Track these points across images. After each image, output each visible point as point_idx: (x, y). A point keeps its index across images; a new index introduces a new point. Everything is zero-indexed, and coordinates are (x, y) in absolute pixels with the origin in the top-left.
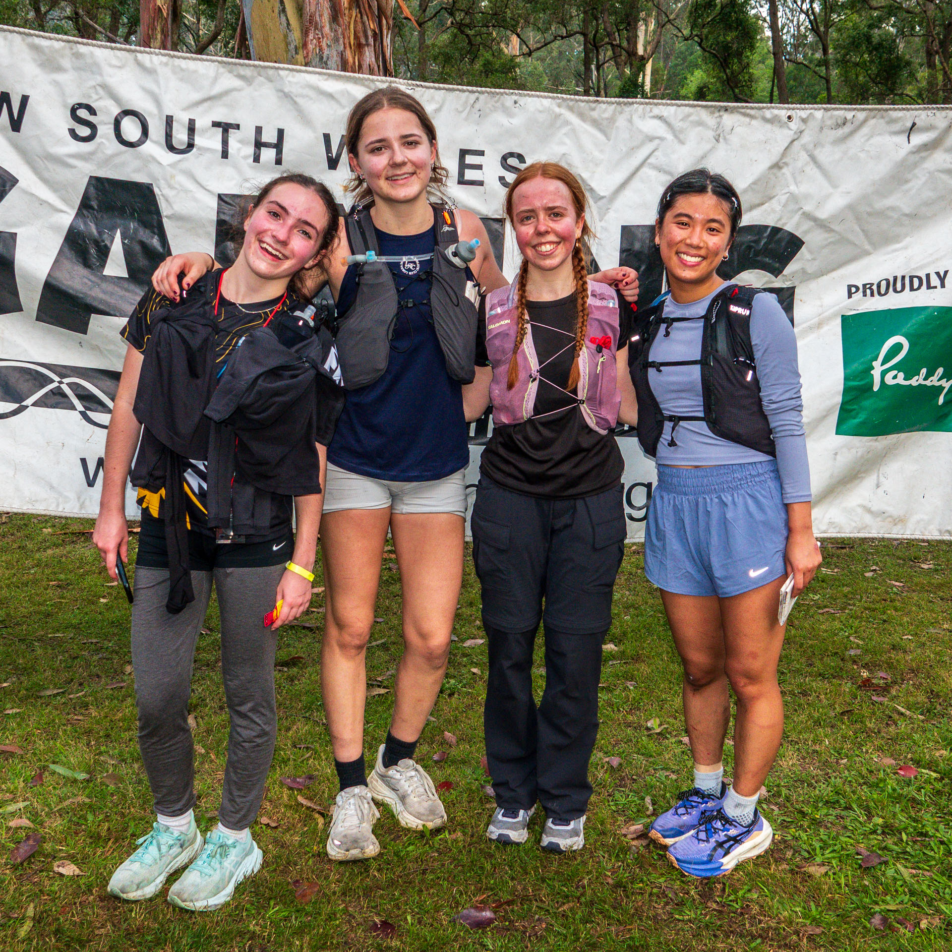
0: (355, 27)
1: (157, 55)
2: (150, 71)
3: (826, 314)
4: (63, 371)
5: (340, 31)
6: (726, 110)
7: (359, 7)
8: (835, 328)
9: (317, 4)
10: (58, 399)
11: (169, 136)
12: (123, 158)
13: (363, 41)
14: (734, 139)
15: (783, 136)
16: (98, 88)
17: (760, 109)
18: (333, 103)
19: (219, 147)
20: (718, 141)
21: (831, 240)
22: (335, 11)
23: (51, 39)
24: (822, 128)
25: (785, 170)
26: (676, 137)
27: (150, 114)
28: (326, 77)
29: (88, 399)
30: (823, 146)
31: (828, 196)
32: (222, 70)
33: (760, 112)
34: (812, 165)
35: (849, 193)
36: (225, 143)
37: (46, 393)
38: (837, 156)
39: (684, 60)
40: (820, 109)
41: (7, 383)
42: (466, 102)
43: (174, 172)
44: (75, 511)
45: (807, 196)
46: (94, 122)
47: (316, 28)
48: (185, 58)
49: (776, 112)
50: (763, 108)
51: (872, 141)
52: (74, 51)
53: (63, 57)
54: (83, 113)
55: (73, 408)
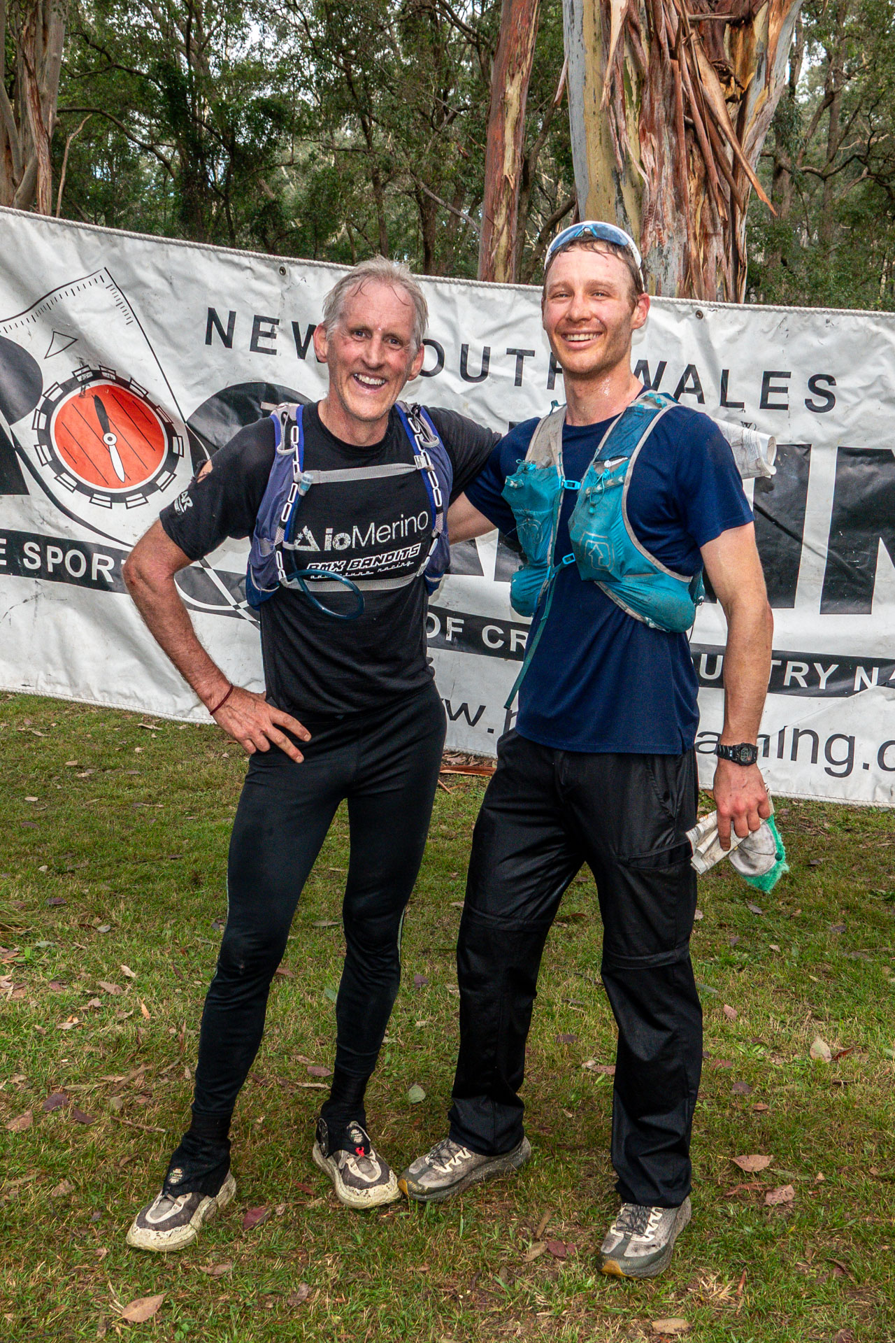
1: (456, 284)
2: (449, 302)
9: (659, 191)
11: (463, 365)
13: (710, 230)
19: (513, 374)
22: (680, 198)
27: (447, 343)
32: (519, 297)
36: (519, 370)
42: (773, 322)
43: (466, 400)
47: (657, 219)
48: (482, 286)
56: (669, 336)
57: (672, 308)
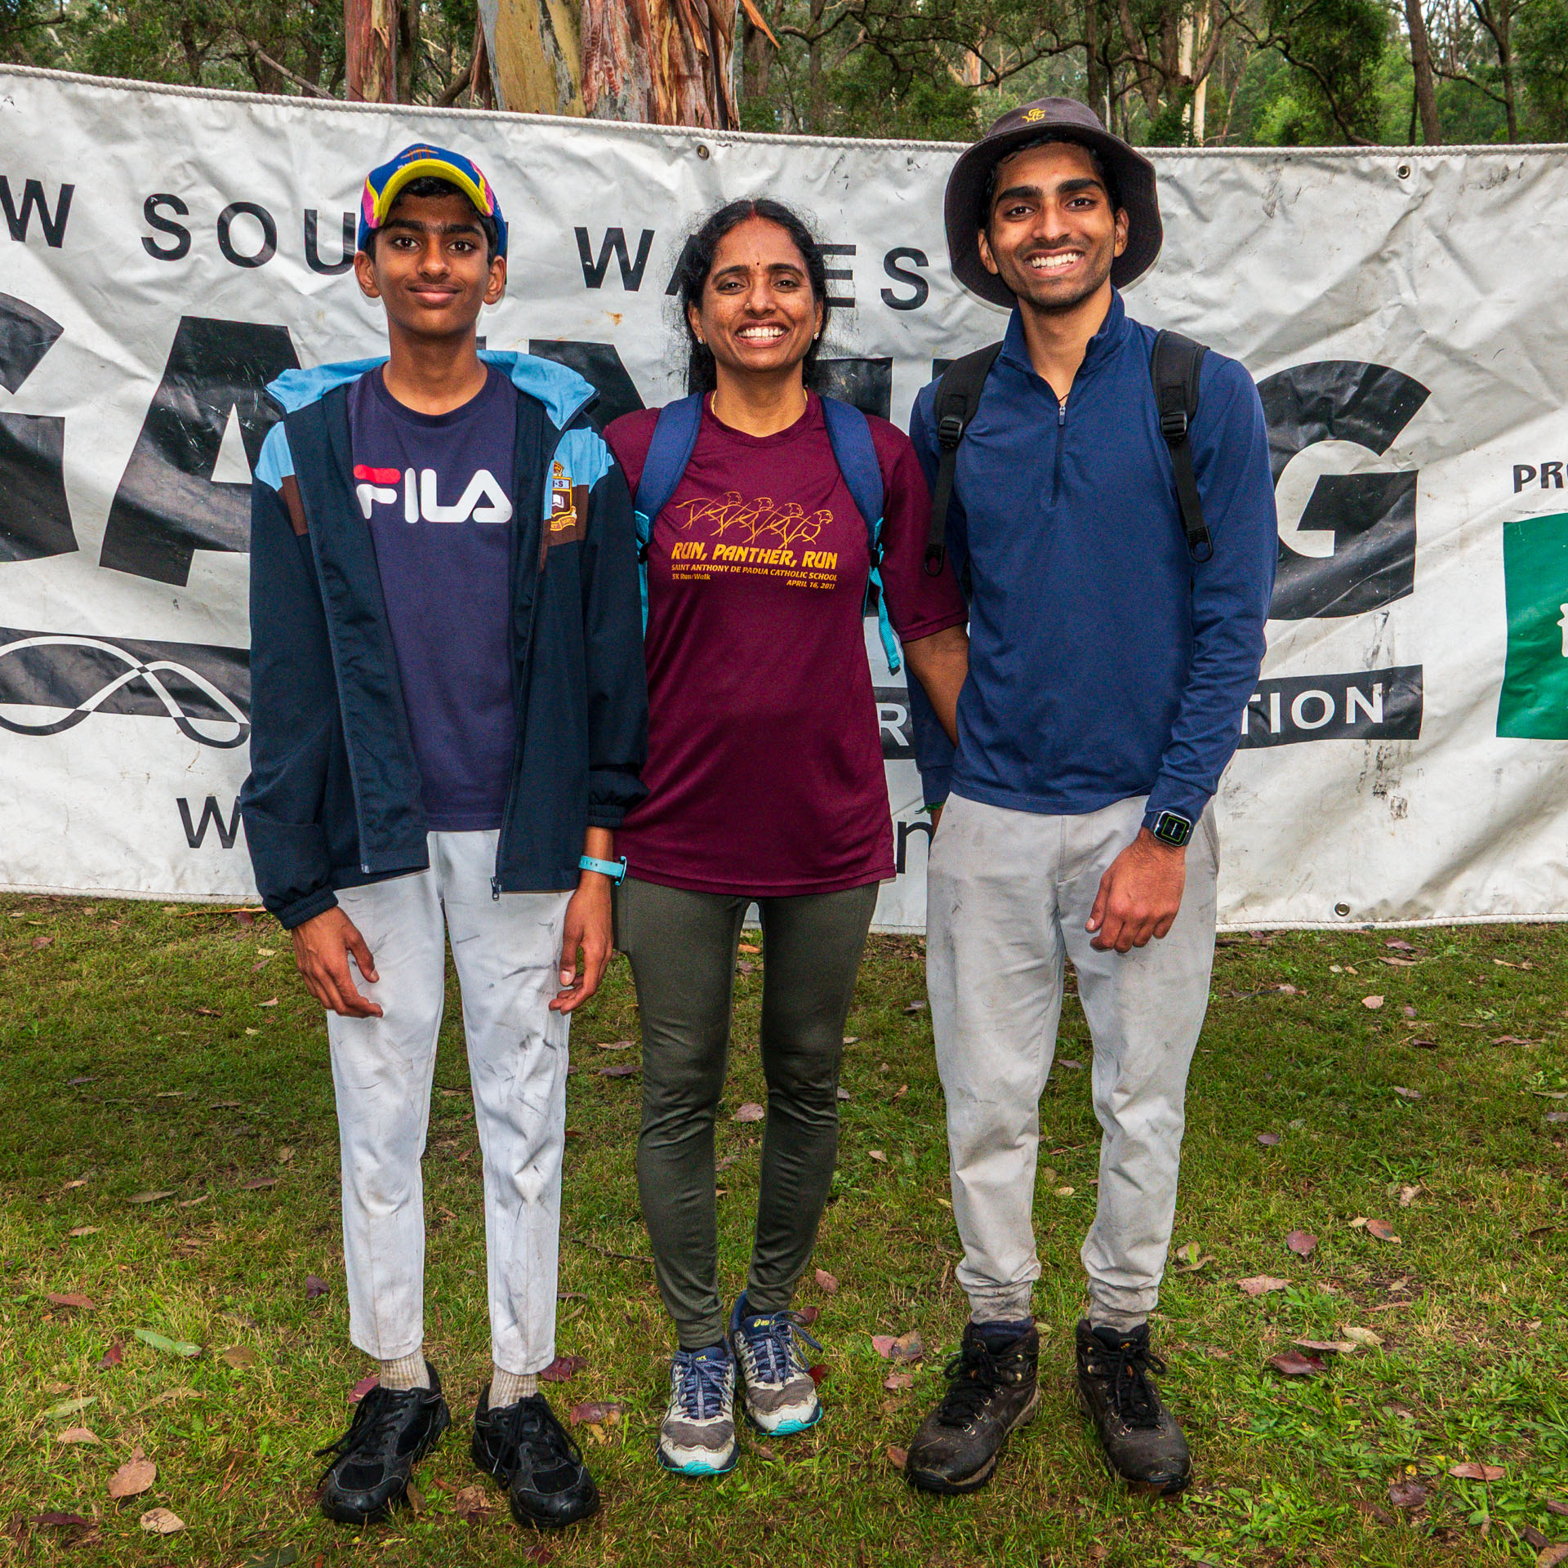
0: (670, 48)
1: (285, 105)
2: (274, 135)
3: (1475, 521)
4: (146, 651)
5: (644, 56)
6: (1289, 159)
7: (677, 15)
8: (1494, 544)
9: (605, 12)
10: (142, 699)
11: (311, 246)
12: (234, 285)
13: (684, 71)
14: (1299, 211)
15: (1389, 204)
16: (189, 168)
17: (1349, 155)
18: (590, 174)
20: (1270, 215)
21: (1482, 386)
22: (637, 22)
23: (105, 86)
24: (1463, 188)
25: (1394, 265)
26: (1194, 210)
27: (278, 209)
28: (575, 130)
29: (188, 696)
30: (1464, 220)
31: (1473, 309)
32: (397, 126)
33: (1351, 162)
34: (1444, 254)
35: (1512, 302)
37: (120, 689)
38: (1490, 237)
39: (1262, 81)
40: (1459, 154)
41: (52, 674)
42: (822, 164)
43: (321, 305)
44: (167, 891)
45: (1434, 311)
46: (185, 226)
47: (604, 53)
48: (332, 109)
49: (1379, 161)
50: (1356, 154)
51: (1556, 207)
52: (145, 104)
53: (126, 115)
54: (165, 211)
55: (165, 713)
56: (655, 188)
57: (657, 141)
